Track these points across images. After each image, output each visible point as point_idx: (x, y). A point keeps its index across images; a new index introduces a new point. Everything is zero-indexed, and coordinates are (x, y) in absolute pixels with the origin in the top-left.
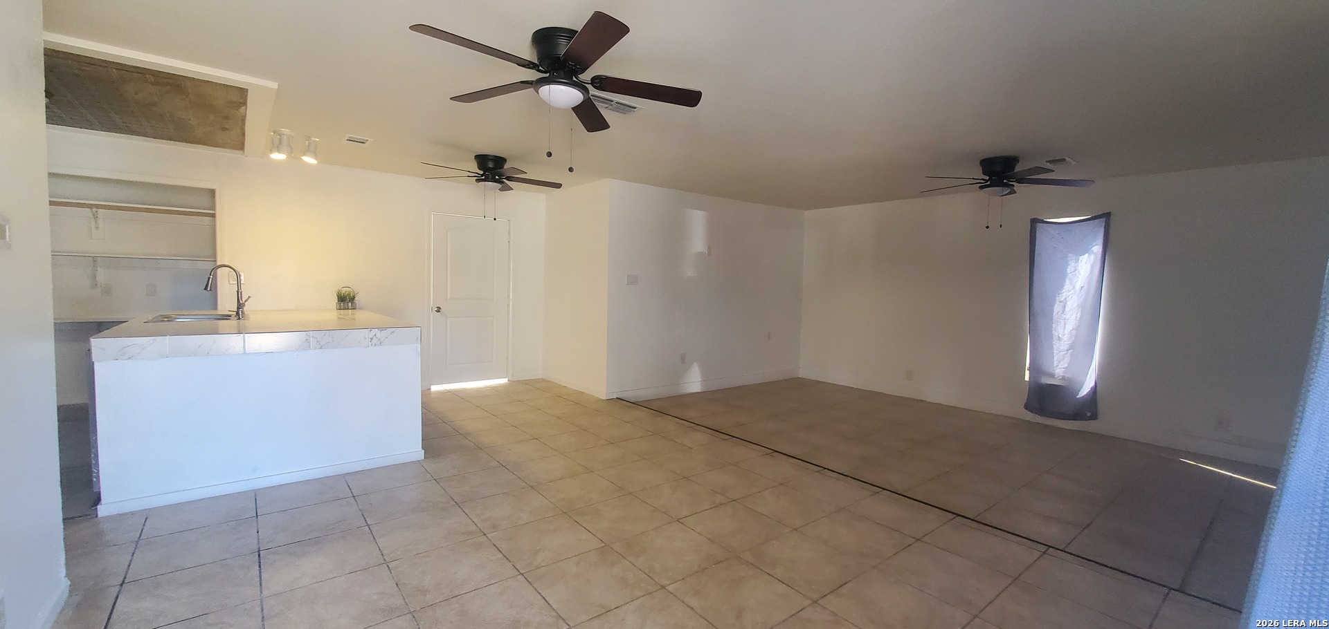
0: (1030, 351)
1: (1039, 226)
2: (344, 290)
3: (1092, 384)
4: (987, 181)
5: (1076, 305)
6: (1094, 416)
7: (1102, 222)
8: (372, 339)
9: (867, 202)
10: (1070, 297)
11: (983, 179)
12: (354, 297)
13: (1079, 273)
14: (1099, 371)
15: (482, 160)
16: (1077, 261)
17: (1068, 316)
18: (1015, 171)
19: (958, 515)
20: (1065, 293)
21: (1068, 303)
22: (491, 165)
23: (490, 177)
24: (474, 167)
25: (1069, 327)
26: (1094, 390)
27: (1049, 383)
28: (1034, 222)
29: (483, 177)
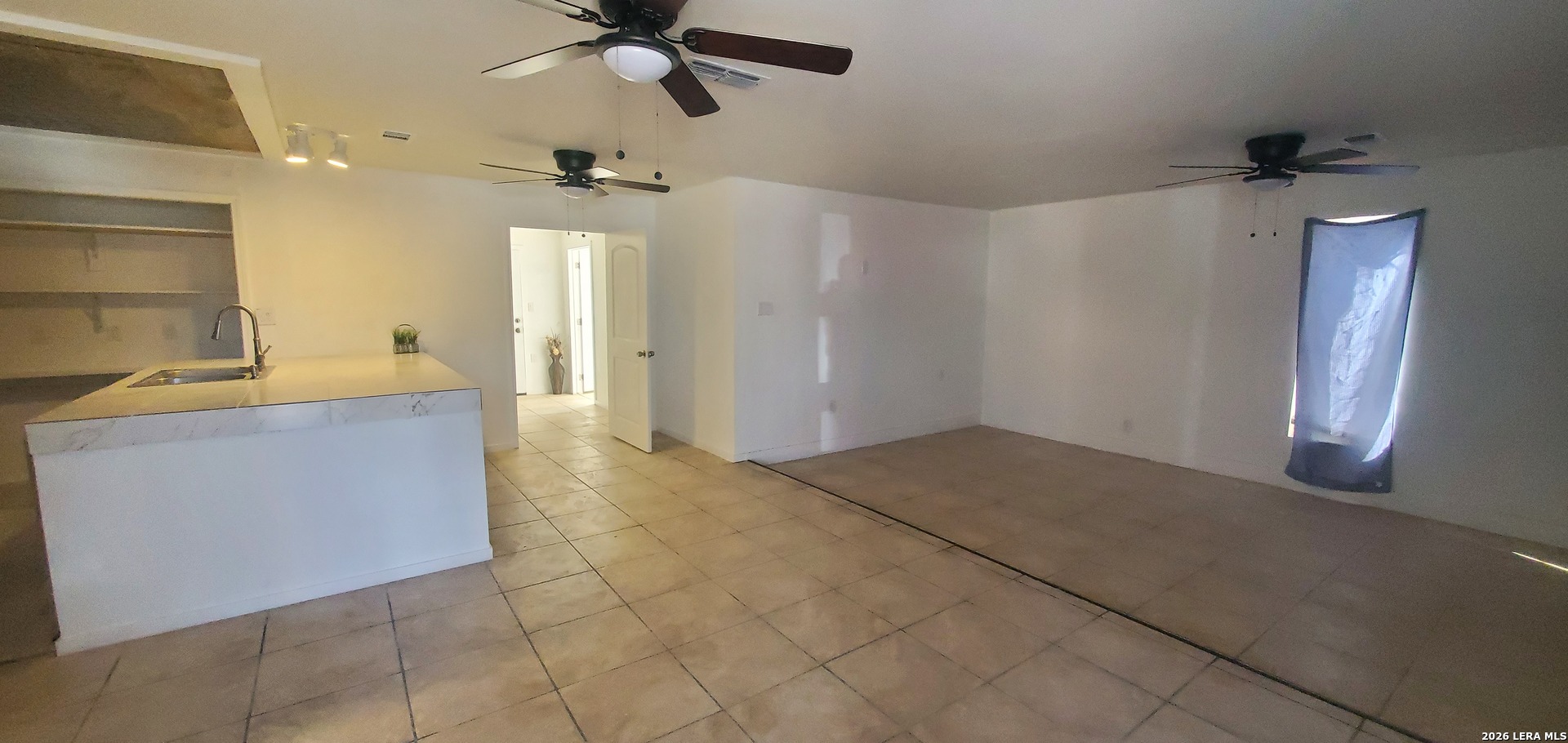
0: (1297, 399)
1: (1317, 229)
2: (402, 330)
3: (1387, 444)
4: (1255, 170)
5: (1366, 337)
6: (1387, 488)
7: (1412, 223)
8: (414, 407)
9: (1071, 199)
10: (1357, 327)
11: (1250, 168)
12: (415, 337)
13: (1374, 294)
14: (1396, 429)
15: (563, 157)
16: (1371, 276)
17: (1354, 352)
18: (1299, 156)
19: (1219, 656)
20: (1350, 322)
21: (1355, 335)
22: (575, 163)
23: (575, 180)
24: (552, 167)
25: (1356, 366)
26: (1389, 452)
27: (1321, 441)
28: (1310, 223)
29: (566, 181)
